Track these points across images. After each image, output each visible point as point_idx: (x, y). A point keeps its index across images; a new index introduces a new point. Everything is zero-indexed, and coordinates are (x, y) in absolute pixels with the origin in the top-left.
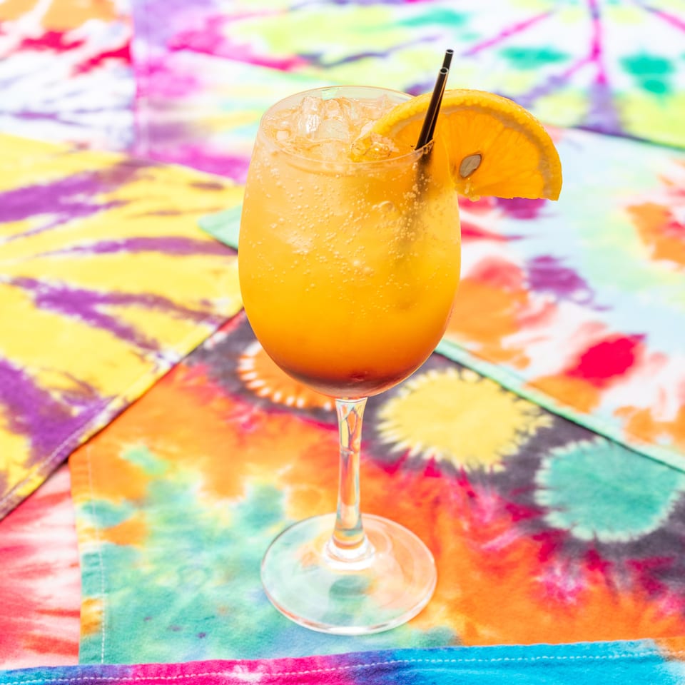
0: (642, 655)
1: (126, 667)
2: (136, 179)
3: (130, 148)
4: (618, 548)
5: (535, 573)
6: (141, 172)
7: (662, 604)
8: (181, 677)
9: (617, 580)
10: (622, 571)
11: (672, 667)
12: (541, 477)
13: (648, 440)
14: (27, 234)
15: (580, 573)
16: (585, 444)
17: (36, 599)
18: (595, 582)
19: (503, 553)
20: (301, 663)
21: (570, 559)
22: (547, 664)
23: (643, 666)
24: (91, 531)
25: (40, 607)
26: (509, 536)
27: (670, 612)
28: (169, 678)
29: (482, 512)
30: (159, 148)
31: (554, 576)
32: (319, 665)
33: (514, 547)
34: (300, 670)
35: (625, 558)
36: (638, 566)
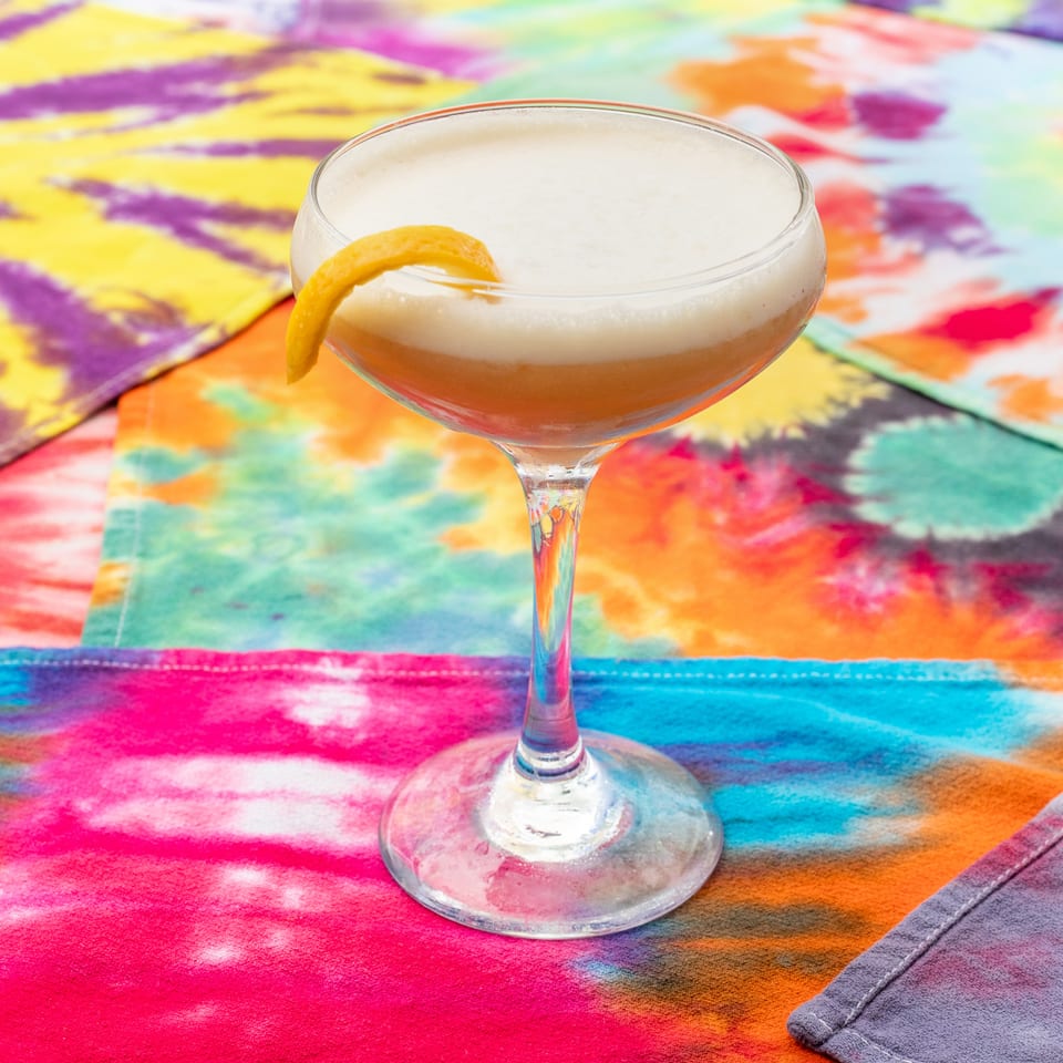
0: (971, 678)
1: (151, 652)
2: (287, 64)
3: (289, 30)
4: (963, 548)
5: (823, 573)
6: (297, 56)
7: (1019, 620)
8: (235, 669)
9: (953, 588)
10: (964, 577)
11: (1017, 696)
12: (858, 459)
13: (1036, 417)
14: (109, 131)
15: (896, 577)
16: (937, 422)
17: (28, 565)
18: (919, 588)
19: (779, 547)
20: (426, 661)
21: (883, 559)
22: (815, 684)
23: (970, 694)
24: (130, 487)
25: (36, 576)
26: (793, 525)
27: (1030, 631)
28: (216, 669)
29: (756, 495)
30: (334, 30)
31: (855, 578)
32: (453, 665)
33: (797, 540)
34: (422, 669)
35: (972, 560)
36: (991, 571)
